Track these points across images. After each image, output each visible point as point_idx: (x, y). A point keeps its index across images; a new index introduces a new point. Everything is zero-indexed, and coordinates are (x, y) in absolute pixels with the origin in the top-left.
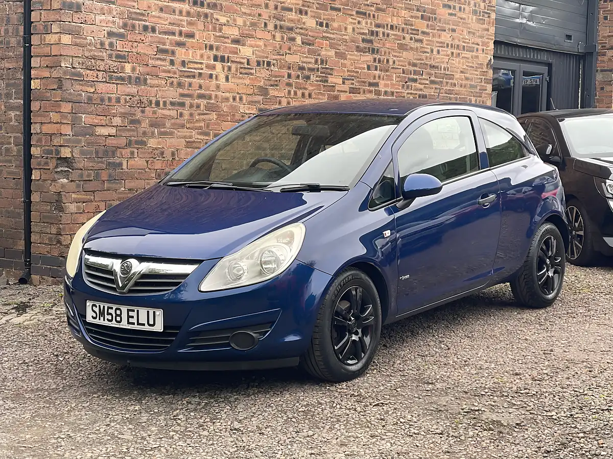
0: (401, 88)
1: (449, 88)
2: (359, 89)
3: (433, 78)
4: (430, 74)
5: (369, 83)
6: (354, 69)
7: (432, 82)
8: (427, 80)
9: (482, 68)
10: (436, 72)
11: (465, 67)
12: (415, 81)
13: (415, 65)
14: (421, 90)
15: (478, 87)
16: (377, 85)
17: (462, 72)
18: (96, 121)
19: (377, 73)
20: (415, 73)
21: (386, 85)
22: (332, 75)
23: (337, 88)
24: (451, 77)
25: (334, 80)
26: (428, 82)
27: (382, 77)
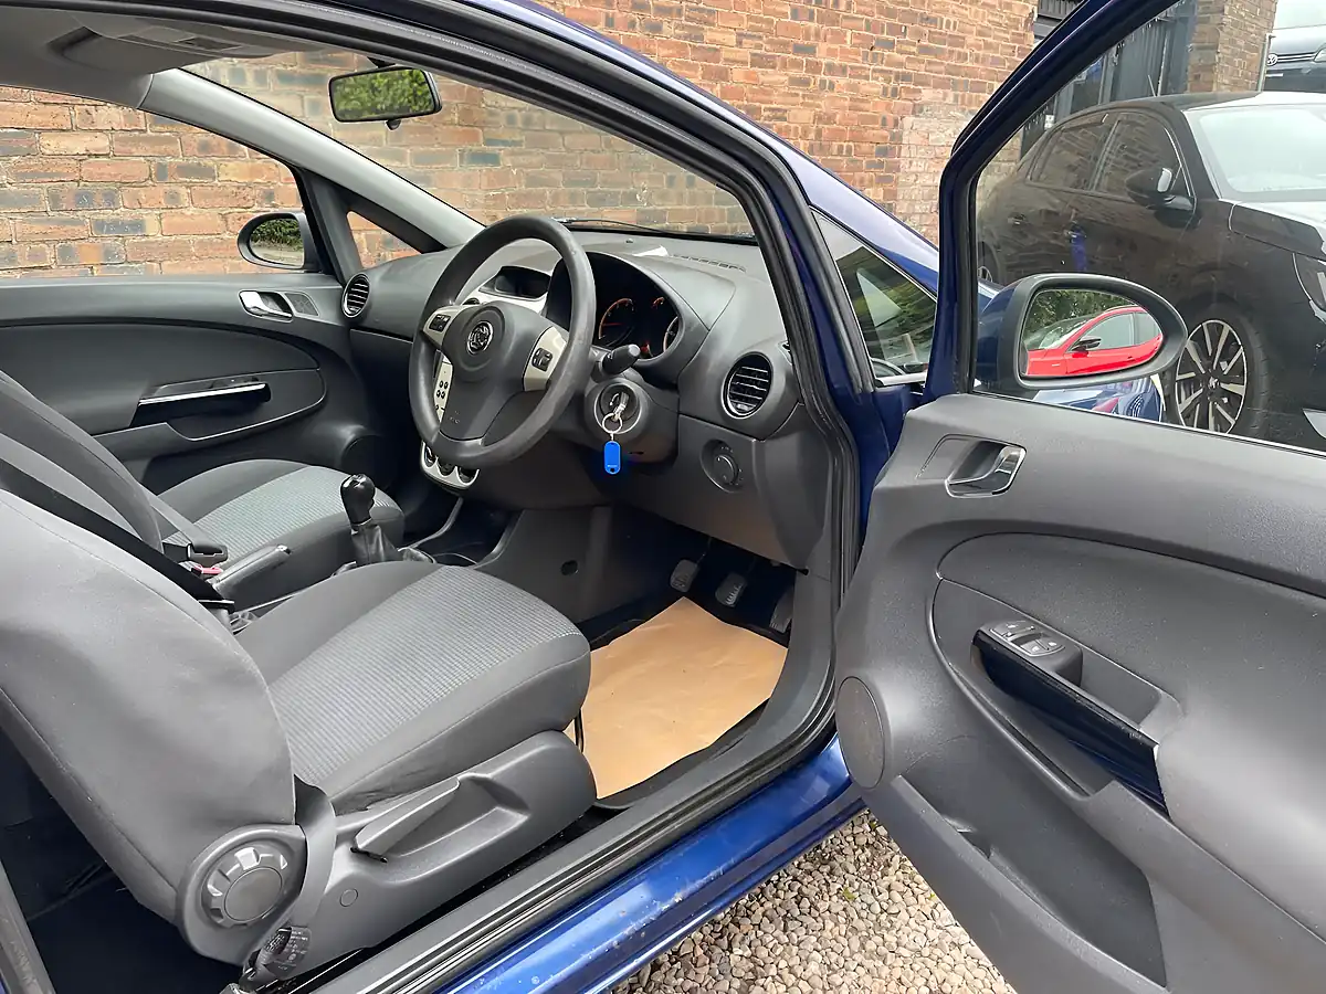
0: (860, 58)
1: (953, 63)
2: (773, 57)
3: (925, 43)
4: (920, 34)
5: (795, 45)
6: (762, 15)
7: (925, 50)
8: (914, 45)
9: (1017, 29)
10: (933, 30)
11: (986, 23)
12: (891, 44)
13: (890, 13)
14: (901, 64)
15: (1007, 64)
16: (811, 50)
17: (980, 33)
18: (40, 119)
19: (814, 25)
20: (893, 30)
21: (831, 53)
22: (713, 25)
23: (724, 54)
24: (957, 41)
25: (719, 37)
26: (914, 49)
27: (822, 37)
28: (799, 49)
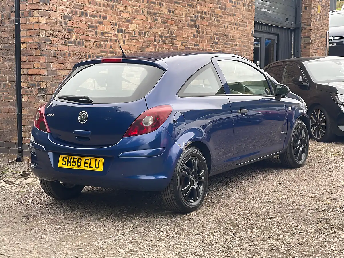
0: (210, 47)
1: (233, 47)
2: (190, 48)
3: (225, 42)
4: (224, 39)
5: (195, 44)
6: (187, 37)
7: (225, 44)
8: (223, 42)
9: (249, 36)
10: (227, 38)
11: (240, 35)
12: (217, 43)
13: (216, 34)
14: (220, 48)
15: (247, 47)
16: (198, 45)
17: (239, 38)
18: (59, 67)
19: (198, 39)
20: (217, 39)
21: (203, 46)
22: (176, 40)
23: (179, 47)
24: (234, 41)
25: (178, 43)
26: (223, 44)
27: (200, 42)
28: (195, 45)
